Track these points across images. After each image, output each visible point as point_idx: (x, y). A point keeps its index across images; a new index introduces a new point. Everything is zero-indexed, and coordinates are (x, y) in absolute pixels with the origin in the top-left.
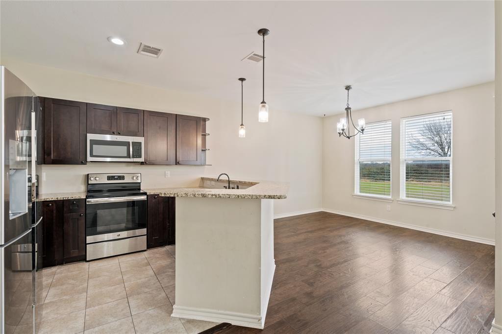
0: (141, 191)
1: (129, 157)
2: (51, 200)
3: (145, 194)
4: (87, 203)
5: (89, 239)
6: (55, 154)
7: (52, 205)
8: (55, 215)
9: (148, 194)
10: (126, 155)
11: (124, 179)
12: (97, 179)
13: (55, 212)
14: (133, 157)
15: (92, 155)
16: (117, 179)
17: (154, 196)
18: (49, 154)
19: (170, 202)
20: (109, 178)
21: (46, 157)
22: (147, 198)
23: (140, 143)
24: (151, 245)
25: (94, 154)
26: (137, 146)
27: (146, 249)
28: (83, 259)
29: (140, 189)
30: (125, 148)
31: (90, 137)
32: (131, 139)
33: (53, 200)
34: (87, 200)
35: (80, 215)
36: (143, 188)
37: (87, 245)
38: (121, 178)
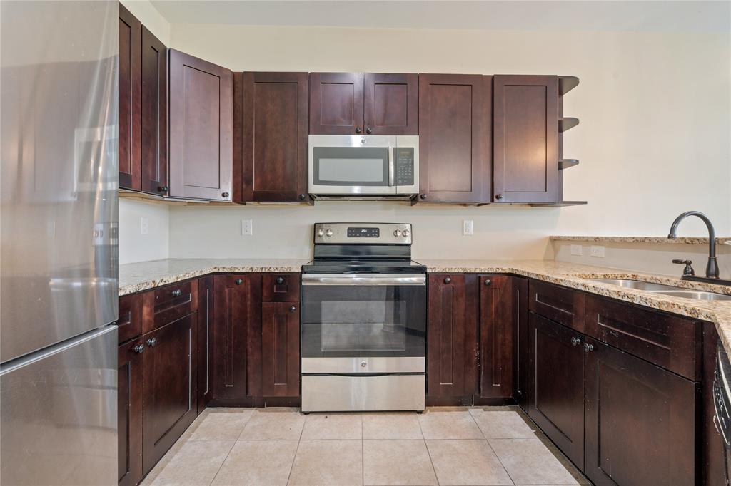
0: (412, 264)
1: (388, 184)
2: (241, 270)
3: (421, 270)
4: (303, 284)
5: (308, 364)
6: (258, 180)
7: (244, 282)
8: (249, 303)
9: (428, 271)
10: (381, 180)
11: (378, 236)
12: (330, 233)
13: (249, 296)
14: (396, 184)
15: (317, 182)
16: (365, 235)
17: (442, 278)
18: (249, 182)
20: (353, 232)
21: (244, 186)
22: (427, 281)
23: (412, 150)
24: (434, 399)
25: (321, 179)
26: (404, 155)
27: (422, 407)
29: (409, 259)
30: (380, 162)
31: (315, 141)
32: (389, 142)
33: (244, 271)
34: (305, 276)
35: (290, 310)
36: (417, 258)
37: (303, 378)
38: (374, 232)
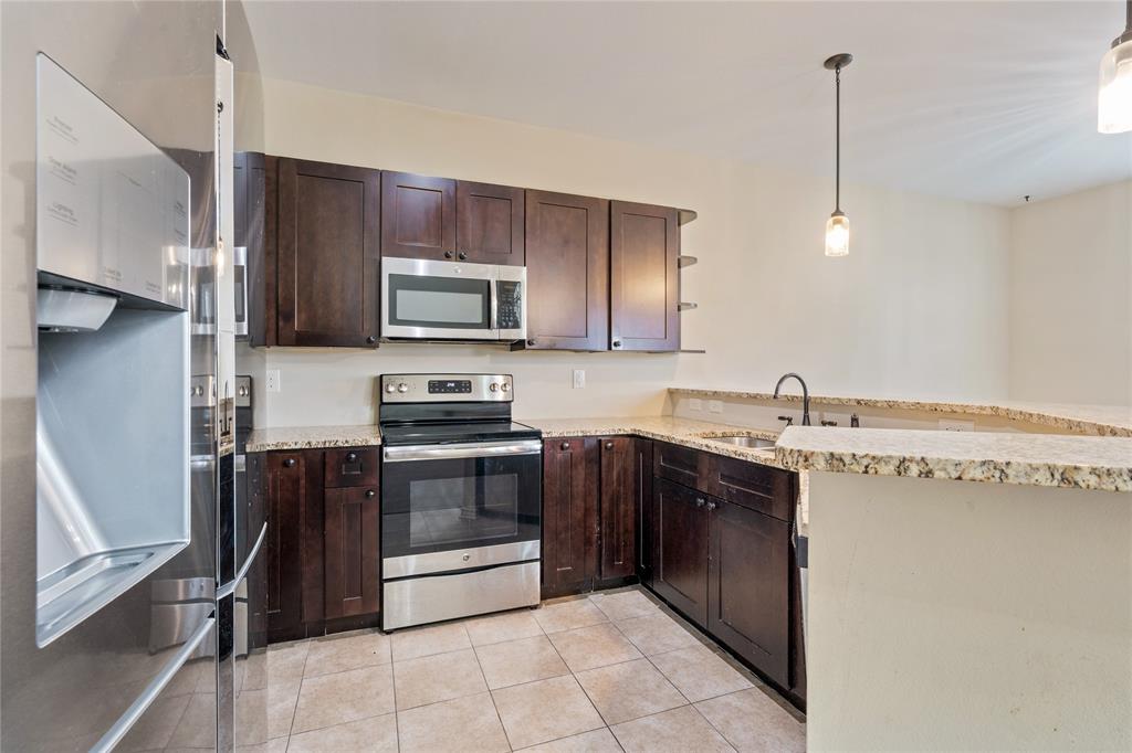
0: (514, 428)
1: (489, 326)
2: (293, 447)
3: (535, 435)
4: (385, 460)
5: (392, 566)
6: (303, 316)
7: (297, 462)
8: (303, 491)
9: (544, 436)
10: (480, 321)
11: (470, 391)
12: (404, 389)
13: (303, 482)
14: (500, 326)
15: (394, 321)
16: (452, 390)
17: (559, 443)
18: (289, 317)
19: (604, 461)
20: (435, 387)
21: (281, 324)
22: (542, 450)
23: (518, 285)
24: (554, 587)
25: (399, 317)
26: (508, 290)
27: (538, 602)
28: (376, 623)
29: (509, 421)
30: (478, 299)
32: (492, 273)
33: (298, 447)
34: (388, 450)
35: (367, 495)
36: (520, 418)
37: (385, 585)
38: (463, 386)
